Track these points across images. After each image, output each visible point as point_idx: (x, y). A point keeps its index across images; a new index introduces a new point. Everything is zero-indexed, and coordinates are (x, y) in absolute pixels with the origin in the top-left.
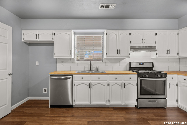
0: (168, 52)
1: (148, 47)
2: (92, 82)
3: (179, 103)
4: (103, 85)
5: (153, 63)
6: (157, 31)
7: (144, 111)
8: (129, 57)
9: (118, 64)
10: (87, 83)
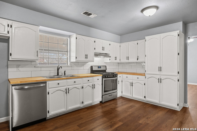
0: (116, 58)
1: (105, 54)
2: (68, 87)
3: (123, 93)
4: (78, 88)
5: (106, 66)
6: (110, 42)
7: (108, 104)
8: (93, 61)
9: (82, 68)
10: (63, 88)
